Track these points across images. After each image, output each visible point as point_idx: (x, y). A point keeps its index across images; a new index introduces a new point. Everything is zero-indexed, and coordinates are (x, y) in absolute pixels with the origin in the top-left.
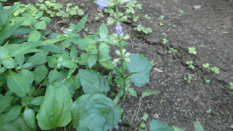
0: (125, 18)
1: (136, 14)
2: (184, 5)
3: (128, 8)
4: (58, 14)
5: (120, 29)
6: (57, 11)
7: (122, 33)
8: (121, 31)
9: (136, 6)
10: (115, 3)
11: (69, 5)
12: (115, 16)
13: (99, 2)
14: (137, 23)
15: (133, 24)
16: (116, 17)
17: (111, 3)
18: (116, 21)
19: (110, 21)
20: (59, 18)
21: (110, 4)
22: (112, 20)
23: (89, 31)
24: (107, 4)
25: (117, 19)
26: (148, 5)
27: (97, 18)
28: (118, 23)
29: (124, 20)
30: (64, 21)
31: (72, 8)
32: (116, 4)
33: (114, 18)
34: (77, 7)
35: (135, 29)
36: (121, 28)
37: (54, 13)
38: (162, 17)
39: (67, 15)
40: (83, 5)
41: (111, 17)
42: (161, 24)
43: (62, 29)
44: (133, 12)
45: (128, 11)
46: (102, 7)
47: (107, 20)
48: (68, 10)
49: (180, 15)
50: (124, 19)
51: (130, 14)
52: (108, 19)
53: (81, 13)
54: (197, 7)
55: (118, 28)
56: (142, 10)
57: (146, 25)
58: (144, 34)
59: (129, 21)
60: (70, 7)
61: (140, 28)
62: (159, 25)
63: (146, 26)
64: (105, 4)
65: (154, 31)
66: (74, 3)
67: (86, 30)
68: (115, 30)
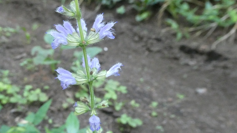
0: (105, 103)
1: (119, 100)
2: (182, 88)
3: (107, 92)
4: (13, 100)
5: (96, 122)
6: (11, 95)
7: (100, 128)
8: (98, 125)
9: (119, 90)
10: (88, 78)
11: (28, 87)
12: (88, 100)
13: (61, 76)
14: (121, 112)
15: (115, 114)
16: (90, 103)
17: (81, 78)
18: (89, 109)
19: (80, 109)
20: (14, 105)
21: (79, 80)
22: (83, 107)
23: (54, 123)
24: (75, 79)
25: (92, 105)
26: (134, 88)
27: (65, 105)
28: (94, 112)
29: (103, 107)
30: (20, 109)
31: (32, 92)
32: (89, 80)
33: (87, 103)
34: (38, 91)
35: (118, 120)
36: (98, 120)
37: (7, 98)
38: (155, 104)
39: (24, 101)
40: (47, 87)
41: (83, 102)
42: (154, 114)
43: (17, 119)
44: (115, 97)
45: (108, 96)
46: (66, 85)
47: (75, 107)
48: (26, 94)
49: (179, 101)
50: (103, 105)
51: (111, 100)
52: (77, 105)
53: (43, 97)
54: (202, 91)
55: (94, 119)
56: (126, 95)
57: (134, 115)
58: (131, 128)
59: (110, 110)
60: (30, 90)
61: (124, 119)
62: (150, 114)
63: (133, 117)
64: (70, 80)
65: (144, 123)
66: (35, 85)
67: (50, 121)
68: (88, 123)
